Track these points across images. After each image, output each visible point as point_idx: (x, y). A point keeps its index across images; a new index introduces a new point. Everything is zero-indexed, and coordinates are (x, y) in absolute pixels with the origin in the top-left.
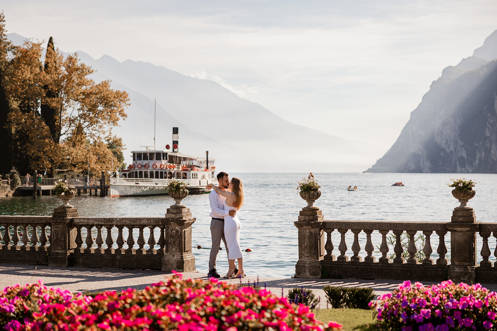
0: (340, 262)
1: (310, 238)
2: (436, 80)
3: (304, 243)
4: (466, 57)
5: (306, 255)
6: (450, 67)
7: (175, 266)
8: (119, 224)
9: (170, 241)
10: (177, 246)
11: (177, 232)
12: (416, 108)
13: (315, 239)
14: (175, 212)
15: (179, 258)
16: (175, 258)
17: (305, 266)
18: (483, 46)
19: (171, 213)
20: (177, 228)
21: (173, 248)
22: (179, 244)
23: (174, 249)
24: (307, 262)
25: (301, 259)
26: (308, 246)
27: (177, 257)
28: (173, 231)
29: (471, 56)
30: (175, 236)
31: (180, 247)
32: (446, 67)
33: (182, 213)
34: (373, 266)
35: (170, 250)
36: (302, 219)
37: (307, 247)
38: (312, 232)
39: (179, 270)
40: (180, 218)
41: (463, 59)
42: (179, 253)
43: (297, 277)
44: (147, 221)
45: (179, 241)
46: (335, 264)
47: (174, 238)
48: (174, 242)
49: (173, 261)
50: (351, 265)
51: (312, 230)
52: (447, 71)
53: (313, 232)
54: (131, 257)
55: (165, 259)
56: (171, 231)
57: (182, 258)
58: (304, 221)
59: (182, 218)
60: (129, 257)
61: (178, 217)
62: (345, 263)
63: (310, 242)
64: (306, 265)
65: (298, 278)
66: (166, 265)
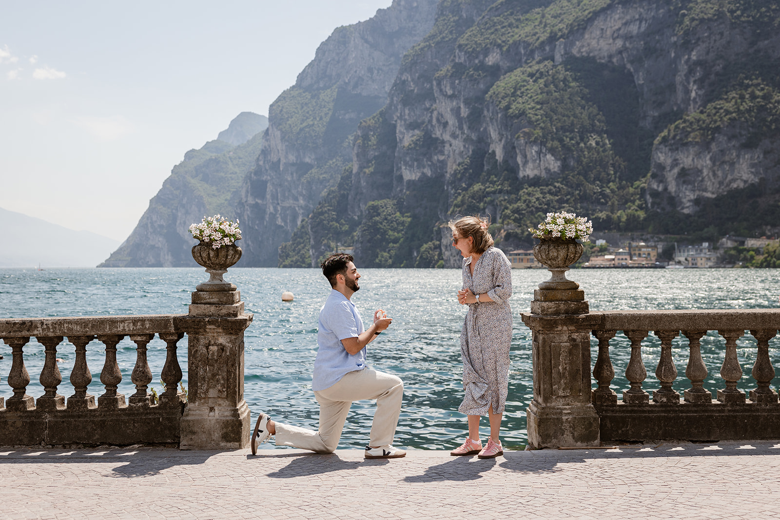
0: (635, 406)
1: (570, 352)
2: (178, 164)
3: (557, 366)
4: (210, 141)
5: (561, 393)
6: (193, 150)
7: (217, 435)
8: (51, 334)
9: (201, 372)
10: (223, 385)
11: (223, 350)
12: (156, 195)
13: (583, 354)
14: (215, 300)
15: (228, 413)
16: (217, 414)
17: (559, 420)
18: (228, 129)
19: (205, 304)
20: (222, 340)
21: (211, 390)
22: (228, 380)
23: (212, 393)
24: (565, 409)
25: (548, 405)
26: (567, 373)
27: (221, 412)
28: (211, 347)
29: (216, 139)
30: (217, 361)
31: (228, 387)
32: (189, 150)
33: (233, 302)
34: (713, 411)
35: (203, 396)
36: (550, 310)
37: (564, 373)
38: (574, 340)
39: (229, 445)
40: (229, 315)
41: (207, 142)
42: (227, 403)
43: (543, 446)
44: (134, 324)
45: (228, 371)
46: (623, 411)
47: (213, 366)
48: (214, 375)
49: (213, 422)
50: (662, 411)
51: (575, 336)
52: (190, 155)
53: (578, 340)
54: (86, 416)
55: (189, 418)
56: (204, 349)
57: (236, 413)
58: (557, 313)
59: (236, 315)
60: (79, 417)
61: (224, 311)
62: (647, 408)
63: (571, 364)
64: (564, 418)
65: (546, 448)
66: (194, 433)
